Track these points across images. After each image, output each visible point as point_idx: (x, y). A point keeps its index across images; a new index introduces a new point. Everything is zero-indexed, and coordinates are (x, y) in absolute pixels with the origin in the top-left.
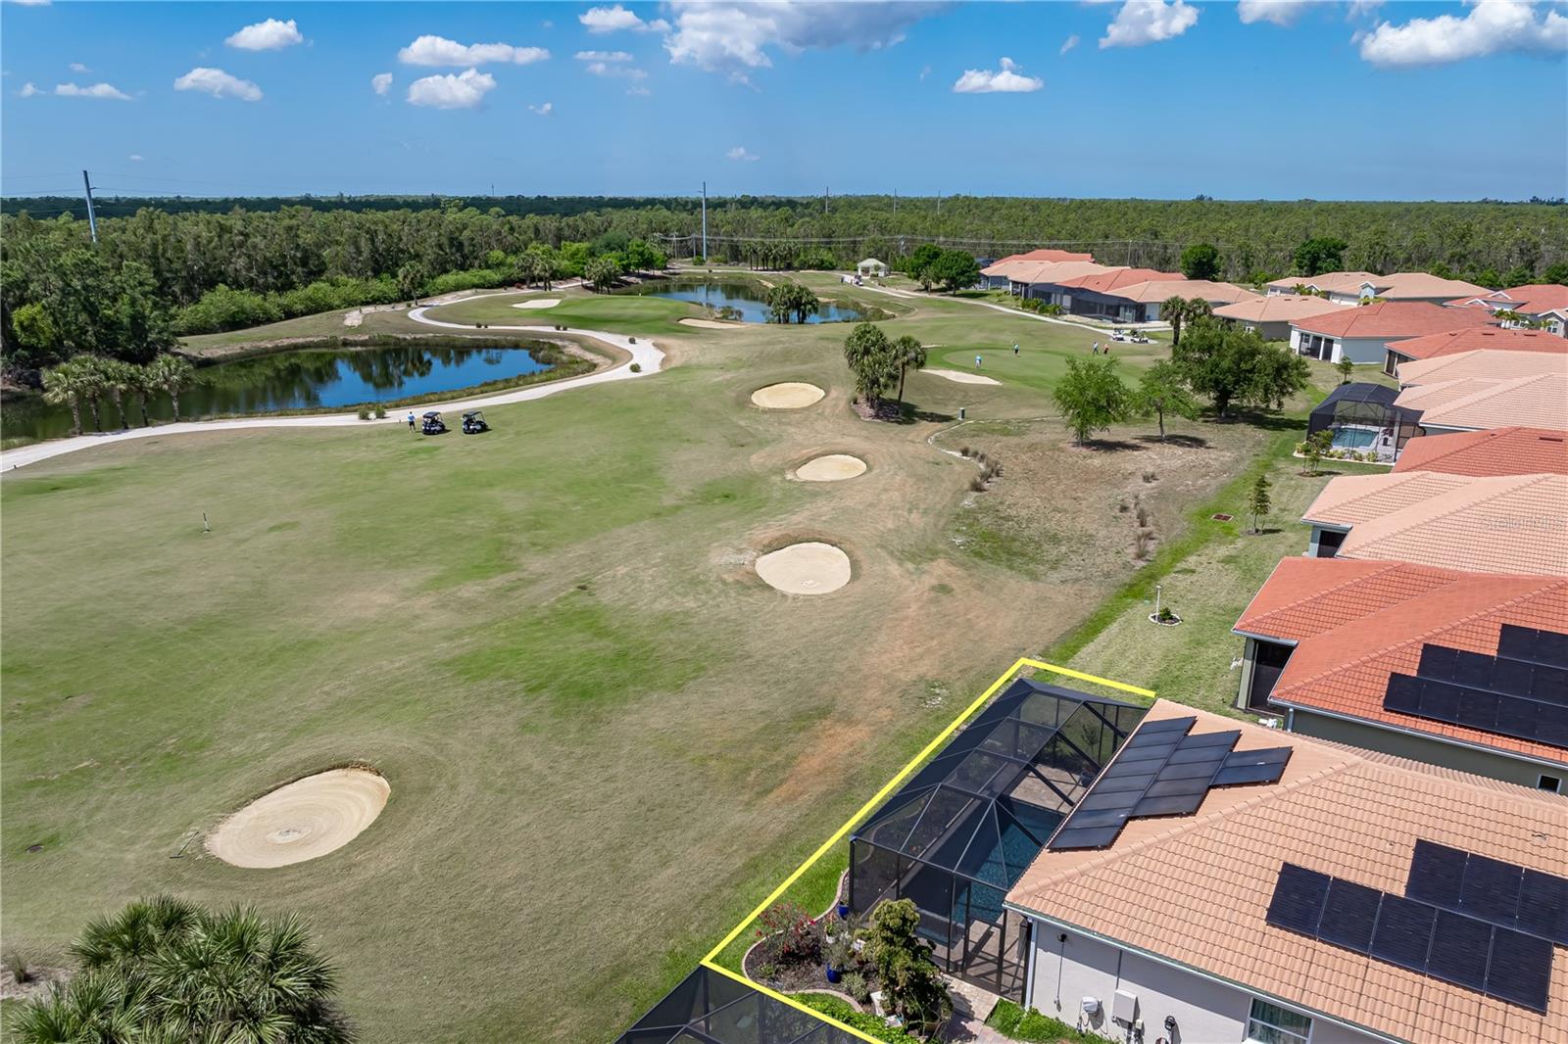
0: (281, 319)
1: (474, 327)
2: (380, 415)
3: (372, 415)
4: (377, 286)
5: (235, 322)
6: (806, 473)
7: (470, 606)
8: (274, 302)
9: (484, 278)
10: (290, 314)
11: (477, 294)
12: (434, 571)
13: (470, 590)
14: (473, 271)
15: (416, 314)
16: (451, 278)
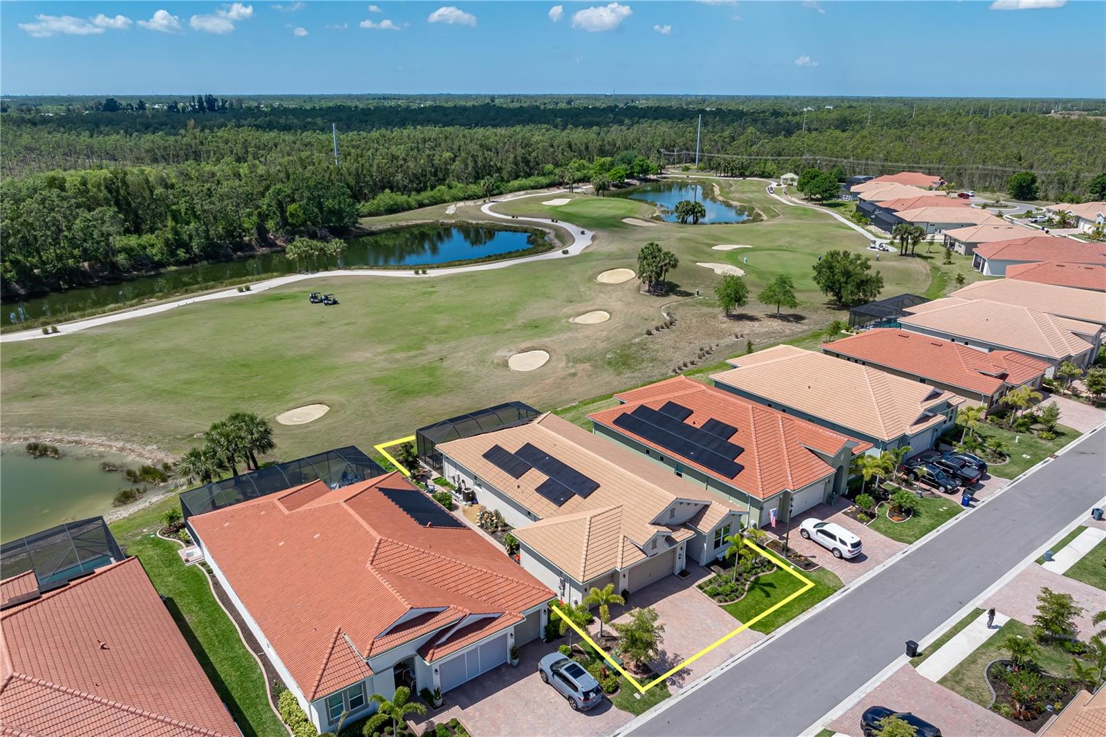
0: (416, 208)
1: (510, 218)
2: (424, 272)
3: (420, 272)
4: (473, 188)
5: (392, 210)
6: (579, 320)
7: (396, 361)
8: (414, 198)
9: (538, 182)
10: (421, 205)
11: (527, 194)
12: (393, 346)
13: (400, 355)
14: (532, 178)
15: (485, 209)
16: (516, 183)
